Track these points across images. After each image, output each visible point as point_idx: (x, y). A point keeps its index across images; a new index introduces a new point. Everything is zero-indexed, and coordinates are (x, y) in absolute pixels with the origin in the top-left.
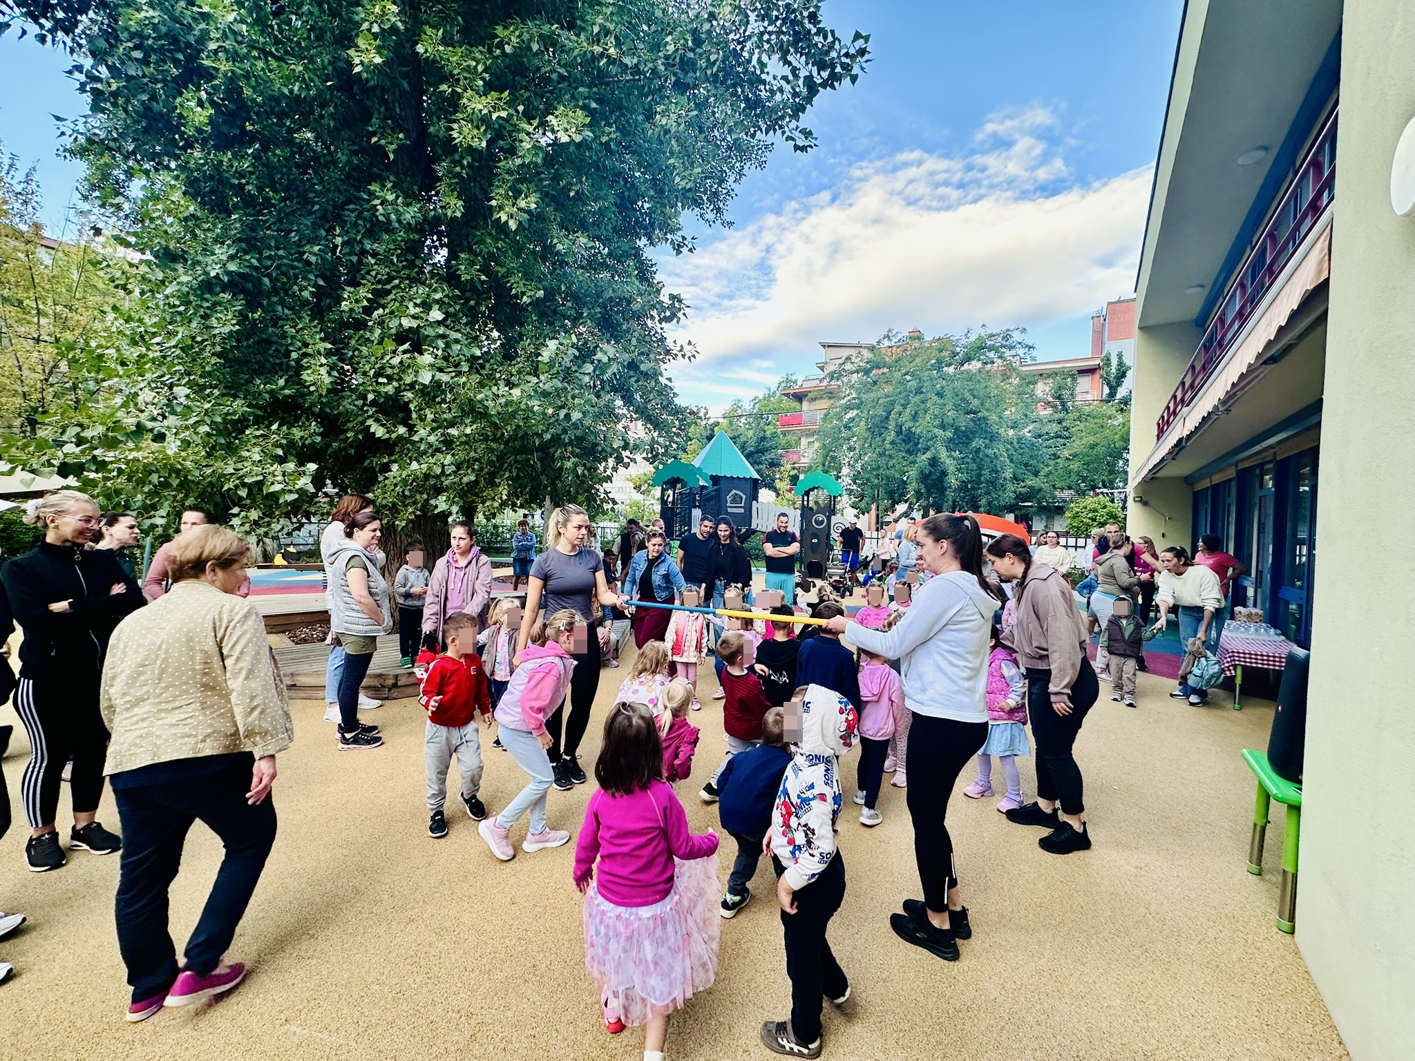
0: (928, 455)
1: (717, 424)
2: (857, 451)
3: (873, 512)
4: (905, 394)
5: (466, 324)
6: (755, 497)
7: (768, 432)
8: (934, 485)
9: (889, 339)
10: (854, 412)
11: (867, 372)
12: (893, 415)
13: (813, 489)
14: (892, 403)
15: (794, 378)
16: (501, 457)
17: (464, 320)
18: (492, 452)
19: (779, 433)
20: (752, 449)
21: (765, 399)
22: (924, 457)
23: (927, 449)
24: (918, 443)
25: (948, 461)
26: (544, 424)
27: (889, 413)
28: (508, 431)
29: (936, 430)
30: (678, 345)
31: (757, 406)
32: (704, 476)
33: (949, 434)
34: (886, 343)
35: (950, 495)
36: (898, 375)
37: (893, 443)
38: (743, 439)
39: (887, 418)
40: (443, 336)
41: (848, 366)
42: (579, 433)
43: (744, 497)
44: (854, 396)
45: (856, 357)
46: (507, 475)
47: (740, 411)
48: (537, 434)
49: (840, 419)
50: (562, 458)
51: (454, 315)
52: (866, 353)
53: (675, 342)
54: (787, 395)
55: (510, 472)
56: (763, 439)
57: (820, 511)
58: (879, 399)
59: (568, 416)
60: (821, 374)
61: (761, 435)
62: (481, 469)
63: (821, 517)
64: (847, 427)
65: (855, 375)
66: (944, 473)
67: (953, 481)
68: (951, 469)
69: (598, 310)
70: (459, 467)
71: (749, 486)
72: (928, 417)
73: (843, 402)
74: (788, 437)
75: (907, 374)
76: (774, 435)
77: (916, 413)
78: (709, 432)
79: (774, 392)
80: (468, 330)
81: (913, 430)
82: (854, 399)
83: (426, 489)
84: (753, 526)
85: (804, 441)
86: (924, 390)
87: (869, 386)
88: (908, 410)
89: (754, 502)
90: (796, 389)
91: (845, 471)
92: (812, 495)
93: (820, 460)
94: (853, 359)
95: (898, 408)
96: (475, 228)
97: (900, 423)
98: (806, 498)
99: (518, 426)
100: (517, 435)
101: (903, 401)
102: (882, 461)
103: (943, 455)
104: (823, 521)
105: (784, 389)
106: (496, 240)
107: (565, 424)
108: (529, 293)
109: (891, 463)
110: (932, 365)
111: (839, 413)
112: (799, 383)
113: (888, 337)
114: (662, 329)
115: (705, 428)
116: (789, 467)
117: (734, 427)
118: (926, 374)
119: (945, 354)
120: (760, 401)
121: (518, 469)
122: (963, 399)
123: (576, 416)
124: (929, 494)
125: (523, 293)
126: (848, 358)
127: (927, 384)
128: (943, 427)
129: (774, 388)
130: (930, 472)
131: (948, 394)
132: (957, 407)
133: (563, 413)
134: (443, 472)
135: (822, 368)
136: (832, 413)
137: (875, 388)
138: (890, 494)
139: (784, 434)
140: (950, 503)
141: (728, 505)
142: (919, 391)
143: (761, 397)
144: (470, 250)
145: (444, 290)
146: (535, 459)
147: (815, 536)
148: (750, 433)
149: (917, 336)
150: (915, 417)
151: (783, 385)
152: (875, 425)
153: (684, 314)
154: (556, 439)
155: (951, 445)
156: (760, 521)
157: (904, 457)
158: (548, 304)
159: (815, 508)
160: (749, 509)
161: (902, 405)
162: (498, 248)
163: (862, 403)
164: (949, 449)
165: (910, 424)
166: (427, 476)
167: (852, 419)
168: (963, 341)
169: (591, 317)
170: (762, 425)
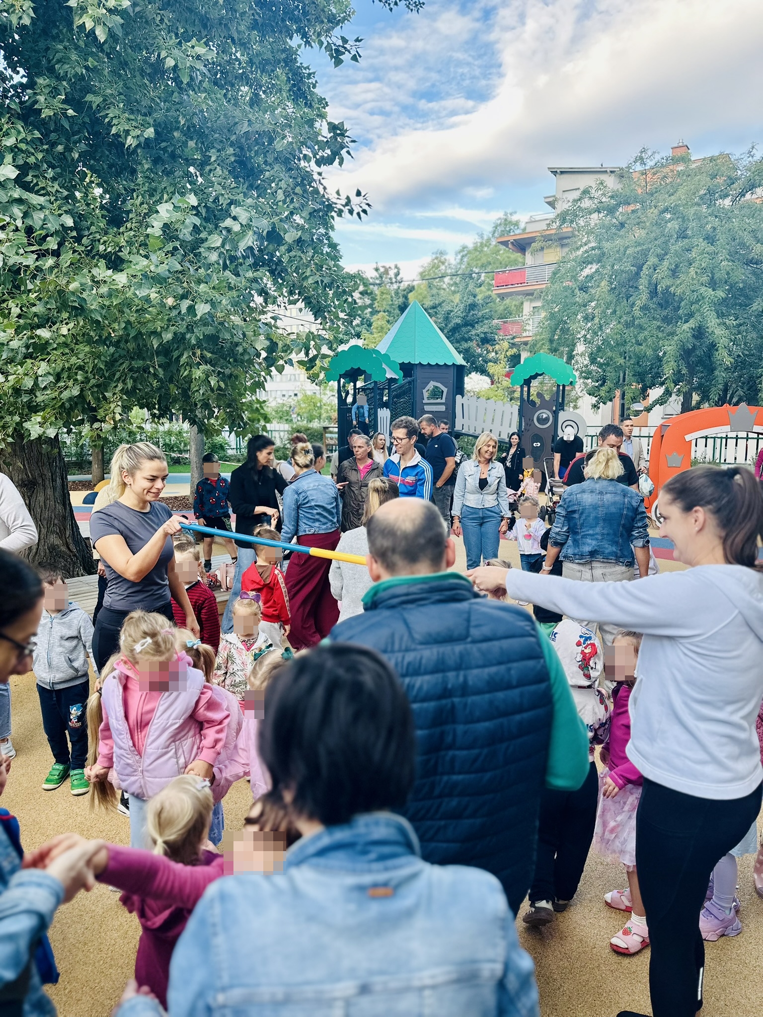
0: (692, 324)
1: (411, 289)
2: (596, 320)
3: (617, 401)
4: (663, 239)
5: (54, 179)
6: (459, 389)
7: (480, 297)
8: (700, 362)
9: (643, 163)
10: (594, 267)
11: (611, 211)
12: (645, 271)
13: (535, 377)
14: (645, 254)
15: (514, 218)
16: (111, 364)
17: (50, 173)
18: (99, 357)
19: (494, 296)
20: (458, 321)
21: (475, 249)
22: (686, 326)
23: (691, 315)
24: (679, 308)
25: (718, 331)
26: (162, 320)
27: (640, 268)
28: (116, 330)
29: (703, 289)
30: (343, 196)
31: (465, 259)
32: (391, 364)
33: (721, 294)
34: (638, 167)
35: (721, 375)
36: (653, 213)
37: (644, 308)
38: (446, 308)
39: (638, 274)
40: (20, 201)
41: (586, 203)
42: (209, 330)
43: (445, 390)
44: (593, 244)
45: (597, 190)
46: (120, 386)
47: (443, 267)
48: (154, 333)
49: (574, 278)
50: (190, 365)
51: (37, 166)
52: (611, 182)
53: (338, 193)
54: (505, 243)
55: (124, 382)
56: (473, 306)
57: (545, 405)
58: (628, 247)
59: (191, 309)
60: (551, 214)
61: (470, 301)
62: (87, 380)
63: (545, 414)
64: (584, 289)
65: (595, 216)
66: (713, 346)
67: (724, 358)
68: (723, 342)
69: (231, 151)
70: (58, 377)
71: (451, 375)
72: (692, 271)
73: (580, 252)
74: (507, 301)
75: (666, 210)
76: (488, 300)
77: (677, 266)
78: (401, 300)
79: (489, 240)
80: (57, 187)
81: (672, 289)
82: (593, 249)
83: (17, 408)
84: (458, 427)
85: (527, 307)
86: (689, 232)
87: (613, 230)
88: (666, 263)
89: (458, 397)
90: (516, 234)
91: (580, 348)
92: (535, 383)
93: (546, 336)
94: (593, 192)
95: (652, 260)
96: (55, 38)
97: (654, 281)
98: (526, 389)
99: (128, 322)
100: (128, 335)
101: (659, 251)
102: (629, 333)
103: (713, 323)
104: (547, 419)
105: (502, 235)
106: (85, 55)
107: (188, 319)
108: (135, 133)
109: (641, 337)
110: (701, 198)
111: (573, 269)
112: (522, 226)
113: (641, 158)
114: (320, 174)
115: (397, 293)
116: (506, 345)
117: (434, 291)
118: (692, 211)
119: (720, 180)
120: (469, 252)
121: (135, 381)
122: (743, 245)
123: (202, 309)
124: (692, 373)
125: (127, 132)
126: (586, 192)
127: (693, 224)
128: (713, 284)
129: (487, 234)
130: (694, 346)
131: (722, 239)
132: (733, 256)
133: (185, 304)
134: (36, 384)
135: (552, 204)
136: (563, 271)
137: (622, 233)
138: (640, 377)
139: (502, 297)
140: (721, 387)
141: (425, 401)
142: (682, 235)
143: (471, 246)
144: (51, 71)
145: (19, 132)
146: (156, 365)
147: (537, 438)
148: (457, 298)
149: (681, 156)
150: (674, 272)
151: (500, 229)
152: (622, 285)
153: (348, 152)
154: (179, 339)
155: (722, 309)
156: (466, 421)
157: (659, 327)
158: (163, 145)
159: (538, 401)
160: (451, 406)
161: (658, 256)
162: (87, 68)
163: (603, 254)
164: (721, 315)
165: (667, 282)
166: (17, 391)
167: (590, 277)
168: (746, 161)
169: (221, 162)
170: (471, 287)
